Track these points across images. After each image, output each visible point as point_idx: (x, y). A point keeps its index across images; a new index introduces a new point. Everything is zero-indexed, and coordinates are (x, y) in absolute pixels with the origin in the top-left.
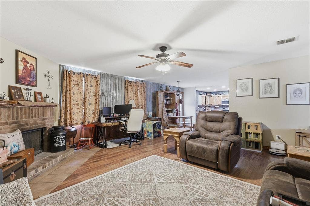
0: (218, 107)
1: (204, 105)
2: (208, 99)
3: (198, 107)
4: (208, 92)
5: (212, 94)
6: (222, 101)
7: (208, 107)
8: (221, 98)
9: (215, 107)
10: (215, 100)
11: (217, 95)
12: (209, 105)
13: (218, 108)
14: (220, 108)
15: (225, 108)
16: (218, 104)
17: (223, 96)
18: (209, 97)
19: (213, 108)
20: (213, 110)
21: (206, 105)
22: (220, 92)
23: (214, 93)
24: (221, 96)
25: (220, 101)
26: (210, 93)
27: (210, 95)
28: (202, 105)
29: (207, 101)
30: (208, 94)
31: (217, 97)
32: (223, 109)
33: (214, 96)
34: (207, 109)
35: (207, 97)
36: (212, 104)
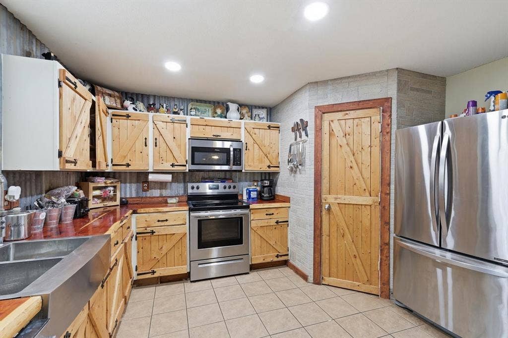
0: (169, 178)
1: (84, 165)
2: (106, 126)
4: (102, 85)
6: (194, 149)
7: (101, 181)
8: (189, 132)
9: (151, 177)
10: (151, 142)
12: (110, 169)
13: (162, 185)
14: (175, 185)
15: (200, 185)
16: (167, 167)
17: (197, 120)
18: (113, 115)
19: (134, 186)
20: (134, 195)
21: (94, 166)
22: (174, 98)
23: (140, 99)
24: (188, 118)
25: (179, 146)
26: (117, 94)
27: (119, 106)
28: (57, 168)
29: (99, 142)
30: (107, 98)
31: (160, 125)
32: (193, 188)
33: (140, 112)
34: (94, 197)
35: (102, 114)
36: (128, 165)
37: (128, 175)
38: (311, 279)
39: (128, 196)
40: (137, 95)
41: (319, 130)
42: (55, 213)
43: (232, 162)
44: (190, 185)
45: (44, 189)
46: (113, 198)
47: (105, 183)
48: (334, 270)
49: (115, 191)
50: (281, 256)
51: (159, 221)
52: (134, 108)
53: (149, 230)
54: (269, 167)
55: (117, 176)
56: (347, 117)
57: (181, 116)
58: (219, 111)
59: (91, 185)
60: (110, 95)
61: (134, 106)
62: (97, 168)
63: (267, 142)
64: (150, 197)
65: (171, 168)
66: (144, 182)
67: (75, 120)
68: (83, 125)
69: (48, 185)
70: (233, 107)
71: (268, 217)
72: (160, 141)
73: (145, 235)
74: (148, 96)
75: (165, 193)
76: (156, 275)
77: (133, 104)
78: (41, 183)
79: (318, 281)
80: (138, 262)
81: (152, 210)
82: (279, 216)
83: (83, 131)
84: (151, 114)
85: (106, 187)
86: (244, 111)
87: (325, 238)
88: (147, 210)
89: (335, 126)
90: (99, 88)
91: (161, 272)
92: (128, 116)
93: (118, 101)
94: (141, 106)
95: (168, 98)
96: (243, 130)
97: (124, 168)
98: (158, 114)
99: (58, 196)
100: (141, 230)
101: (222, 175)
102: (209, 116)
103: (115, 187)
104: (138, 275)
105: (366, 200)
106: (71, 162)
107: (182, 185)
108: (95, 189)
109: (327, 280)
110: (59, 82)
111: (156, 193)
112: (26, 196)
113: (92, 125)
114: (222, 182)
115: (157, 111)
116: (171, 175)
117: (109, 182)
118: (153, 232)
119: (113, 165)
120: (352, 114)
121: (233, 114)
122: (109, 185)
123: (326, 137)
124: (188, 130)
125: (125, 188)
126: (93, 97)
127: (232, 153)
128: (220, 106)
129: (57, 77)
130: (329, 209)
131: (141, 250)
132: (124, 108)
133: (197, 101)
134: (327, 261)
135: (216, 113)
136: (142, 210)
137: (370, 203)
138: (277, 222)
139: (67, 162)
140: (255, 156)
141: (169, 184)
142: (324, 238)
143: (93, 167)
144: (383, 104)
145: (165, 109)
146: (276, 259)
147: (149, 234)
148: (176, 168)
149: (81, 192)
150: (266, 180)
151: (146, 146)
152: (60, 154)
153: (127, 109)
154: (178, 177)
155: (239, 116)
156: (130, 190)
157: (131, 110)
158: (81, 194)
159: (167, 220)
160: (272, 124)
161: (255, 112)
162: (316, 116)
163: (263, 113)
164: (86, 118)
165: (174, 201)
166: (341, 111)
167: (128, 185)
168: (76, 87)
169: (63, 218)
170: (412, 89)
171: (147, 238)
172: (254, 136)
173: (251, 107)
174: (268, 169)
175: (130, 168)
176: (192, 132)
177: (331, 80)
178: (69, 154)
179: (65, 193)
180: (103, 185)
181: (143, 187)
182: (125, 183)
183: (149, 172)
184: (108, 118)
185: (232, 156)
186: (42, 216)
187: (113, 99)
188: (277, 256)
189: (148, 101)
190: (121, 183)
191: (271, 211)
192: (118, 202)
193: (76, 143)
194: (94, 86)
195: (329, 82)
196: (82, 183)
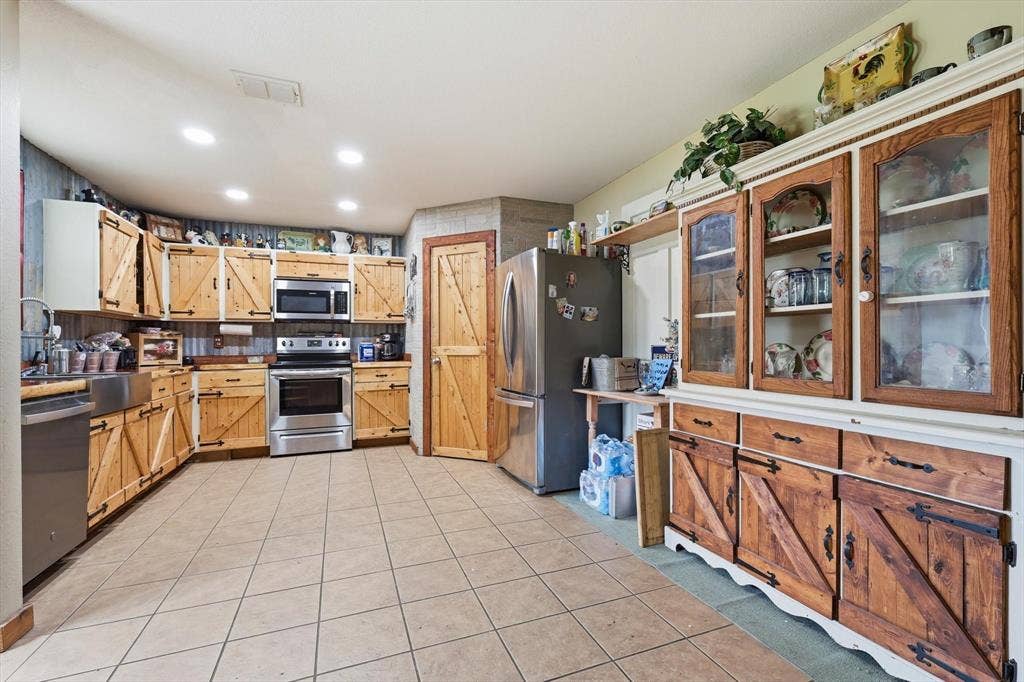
0: (248, 330)
2: (161, 264)
3: (57, 331)
4: (157, 213)
5: (191, 234)
6: (280, 293)
7: (155, 333)
8: (274, 270)
9: (223, 329)
10: (222, 284)
11: (241, 249)
12: (166, 318)
13: (242, 340)
14: (259, 341)
15: (296, 339)
16: (244, 315)
17: (285, 255)
18: (171, 250)
19: (203, 341)
20: (203, 353)
21: (142, 310)
22: (258, 226)
23: (211, 228)
24: (274, 253)
25: (261, 289)
26: (176, 223)
27: (180, 239)
28: (98, 308)
29: (148, 284)
30: (162, 228)
31: (234, 261)
32: (284, 344)
33: (210, 246)
34: (146, 352)
35: (153, 250)
36: (191, 313)
37: (195, 325)
38: (421, 451)
39: (195, 354)
40: (207, 222)
41: (428, 267)
42: (96, 357)
43: (332, 309)
44: (280, 340)
45: (84, 334)
46: (173, 355)
47: (161, 335)
48: (445, 437)
49: (175, 347)
50: (398, 430)
51: (228, 380)
52: (200, 241)
53: (215, 391)
54: (389, 316)
55: (180, 327)
56: (455, 252)
57: (267, 250)
58: (322, 242)
59: (142, 337)
60: (167, 225)
61: (200, 237)
62: (146, 313)
63: (386, 283)
64: (225, 356)
65: (250, 317)
66: (216, 336)
67: (117, 259)
68: (126, 265)
69: (88, 331)
70: (341, 237)
71: (379, 379)
72: (234, 282)
73: (210, 397)
74: (222, 224)
75: (246, 350)
76: (224, 447)
77: (200, 234)
78: (80, 327)
79: (428, 452)
80: (201, 430)
81: (219, 366)
82: (394, 378)
83: (127, 272)
84: (222, 249)
85: (163, 341)
86: (359, 242)
87: (435, 399)
88: (213, 366)
89: (444, 262)
90: (152, 217)
91: (231, 443)
92: (191, 251)
93: (179, 232)
94: (211, 236)
95: (250, 226)
96: (351, 268)
97: (186, 316)
98: (233, 247)
99: (100, 341)
100: (205, 391)
101: (329, 327)
102: (308, 249)
103: (175, 341)
104: (201, 445)
105: (472, 349)
106: (112, 303)
107: (270, 341)
108: (148, 341)
109: (439, 450)
110: (100, 224)
111: (234, 351)
112: (65, 339)
113: (140, 264)
114: (326, 336)
115: (231, 244)
116: (251, 327)
117: (166, 333)
118: (220, 394)
119: (171, 312)
120: (461, 248)
121: (341, 245)
122: (167, 338)
123: (435, 276)
124: (273, 268)
125: (191, 343)
126: (142, 231)
127: (332, 297)
128: (323, 235)
129: (97, 218)
130: (439, 363)
131: (205, 416)
132: (187, 240)
133: (292, 229)
134: (437, 427)
135: (318, 245)
136: (206, 367)
137: (477, 353)
138: (392, 386)
139: (108, 302)
140: (370, 302)
141: (251, 339)
142: (433, 399)
143: (140, 311)
144: (488, 238)
145: (243, 240)
146: (391, 435)
147: (215, 396)
148: (256, 317)
149: (127, 340)
150: (387, 333)
151: (215, 288)
152: (101, 295)
153: (190, 242)
154: (262, 329)
155: (350, 249)
156: (198, 347)
157: (195, 243)
158: (127, 343)
159: (238, 380)
160: (397, 259)
161: (377, 242)
162: (424, 251)
163: (387, 244)
164: (131, 256)
165: (256, 359)
166: (449, 245)
167: (194, 339)
168: (118, 225)
169: (105, 365)
170: (523, 220)
171: (213, 401)
172: (366, 274)
173: (369, 237)
174: (388, 319)
175: (194, 316)
176: (278, 270)
177: (439, 207)
178: (110, 295)
179: (107, 340)
180: (158, 337)
181: (215, 343)
182: (191, 337)
183: (220, 323)
184: (164, 255)
185: (332, 302)
186: (82, 356)
187: (171, 229)
188: (393, 430)
189: (223, 230)
190: (184, 337)
191: (384, 372)
192: (180, 360)
193: (118, 284)
194: (145, 214)
195: (438, 210)
196: (131, 335)
